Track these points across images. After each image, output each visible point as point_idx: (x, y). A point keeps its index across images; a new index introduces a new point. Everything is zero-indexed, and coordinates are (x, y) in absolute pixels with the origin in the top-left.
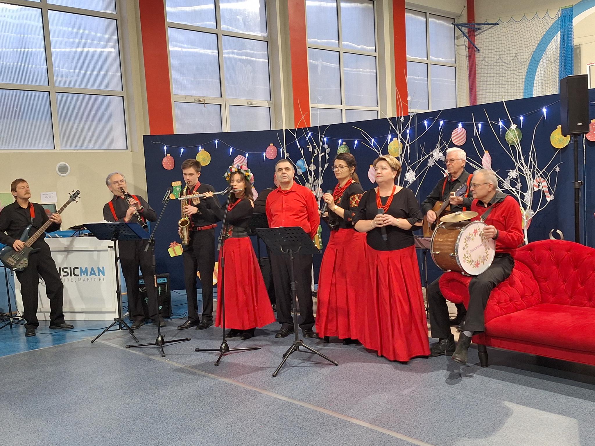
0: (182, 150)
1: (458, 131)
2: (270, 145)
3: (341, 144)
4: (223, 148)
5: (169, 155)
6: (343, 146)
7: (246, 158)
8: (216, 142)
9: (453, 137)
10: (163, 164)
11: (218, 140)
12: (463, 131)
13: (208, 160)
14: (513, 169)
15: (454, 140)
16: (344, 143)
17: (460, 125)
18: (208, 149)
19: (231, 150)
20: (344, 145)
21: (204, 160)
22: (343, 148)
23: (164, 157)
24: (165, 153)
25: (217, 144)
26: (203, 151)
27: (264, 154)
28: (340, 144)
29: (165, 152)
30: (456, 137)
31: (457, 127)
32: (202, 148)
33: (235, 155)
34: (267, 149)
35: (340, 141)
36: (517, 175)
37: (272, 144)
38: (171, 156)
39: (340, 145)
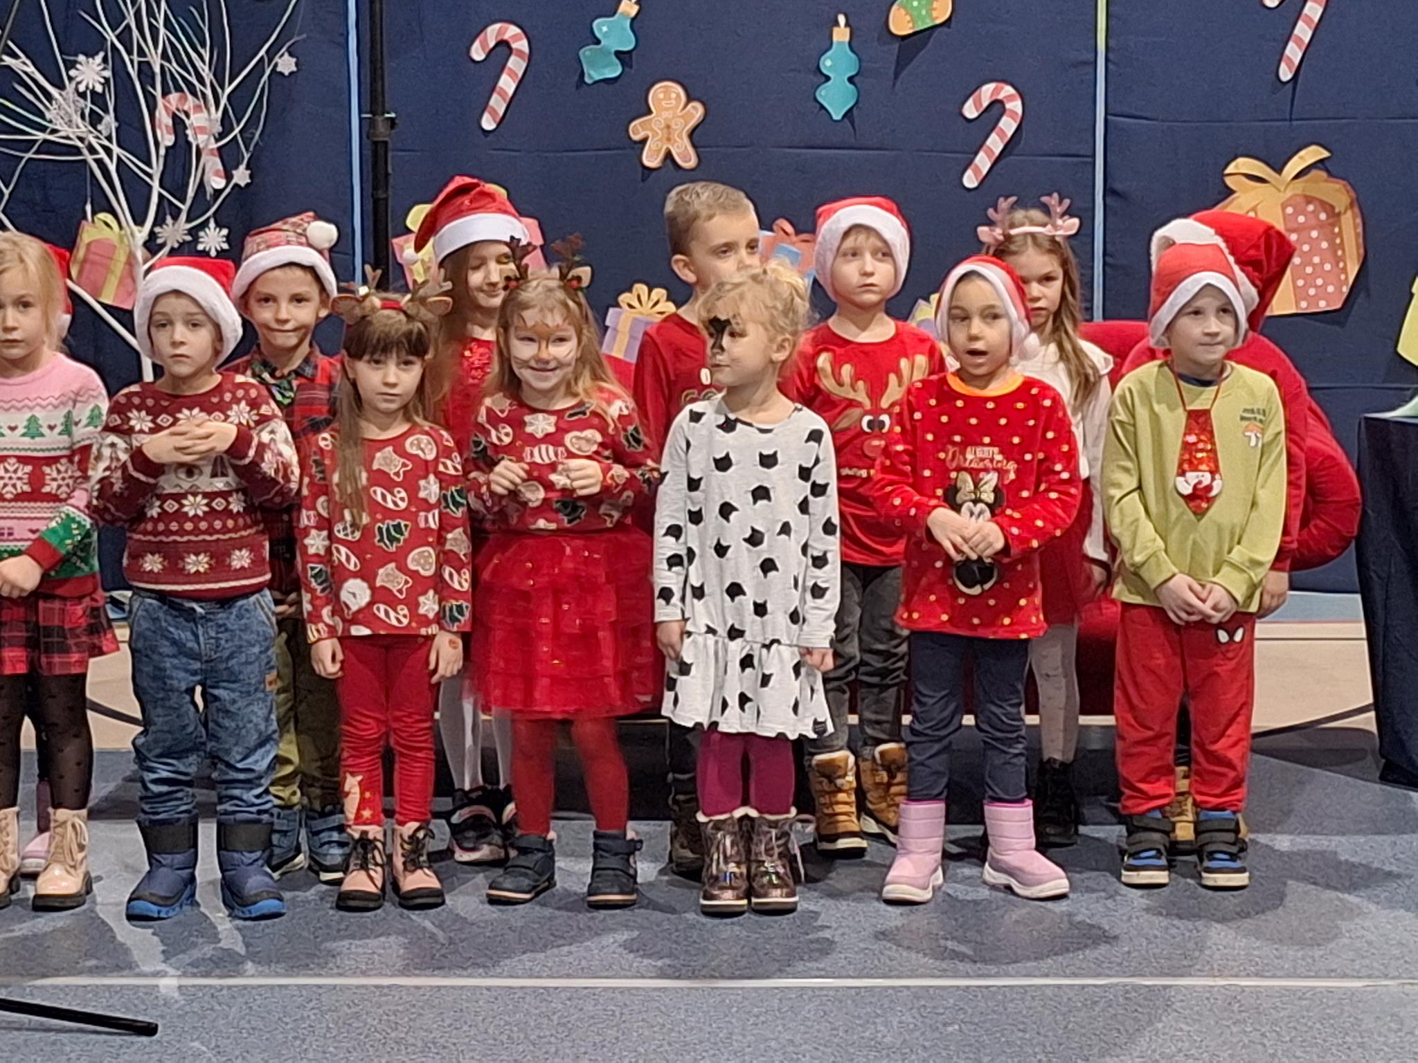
14: (90, 54)
36: (107, 80)
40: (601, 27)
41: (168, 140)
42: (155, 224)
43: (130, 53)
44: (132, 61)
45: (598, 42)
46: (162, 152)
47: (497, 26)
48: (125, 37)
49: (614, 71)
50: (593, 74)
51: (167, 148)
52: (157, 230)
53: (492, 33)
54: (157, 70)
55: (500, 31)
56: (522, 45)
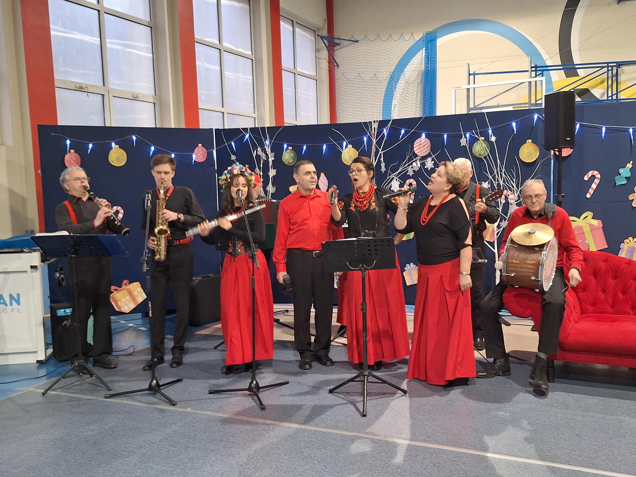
0: (91, 146)
1: (421, 141)
2: (198, 146)
4: (142, 146)
5: (73, 151)
6: (288, 151)
8: (134, 138)
9: (415, 147)
10: (66, 161)
11: (135, 136)
12: (427, 141)
13: (124, 160)
14: (485, 182)
15: (416, 150)
16: (290, 148)
17: (424, 135)
18: (125, 145)
19: (153, 148)
20: (290, 150)
21: (118, 159)
22: (289, 154)
23: (67, 153)
24: (68, 149)
25: (135, 140)
26: (117, 148)
27: (194, 156)
28: (285, 148)
29: (68, 147)
30: (418, 147)
31: (420, 136)
32: (116, 144)
34: (195, 150)
37: (200, 145)
38: (75, 152)
40: (621, 171)
41: (504, 202)
42: (499, 222)
43: (495, 181)
44: (495, 183)
45: (620, 175)
46: (502, 204)
47: (592, 171)
48: (494, 177)
49: (625, 182)
50: (618, 183)
51: (503, 204)
52: (500, 223)
53: (590, 174)
54: (502, 185)
55: (593, 173)
56: (599, 176)
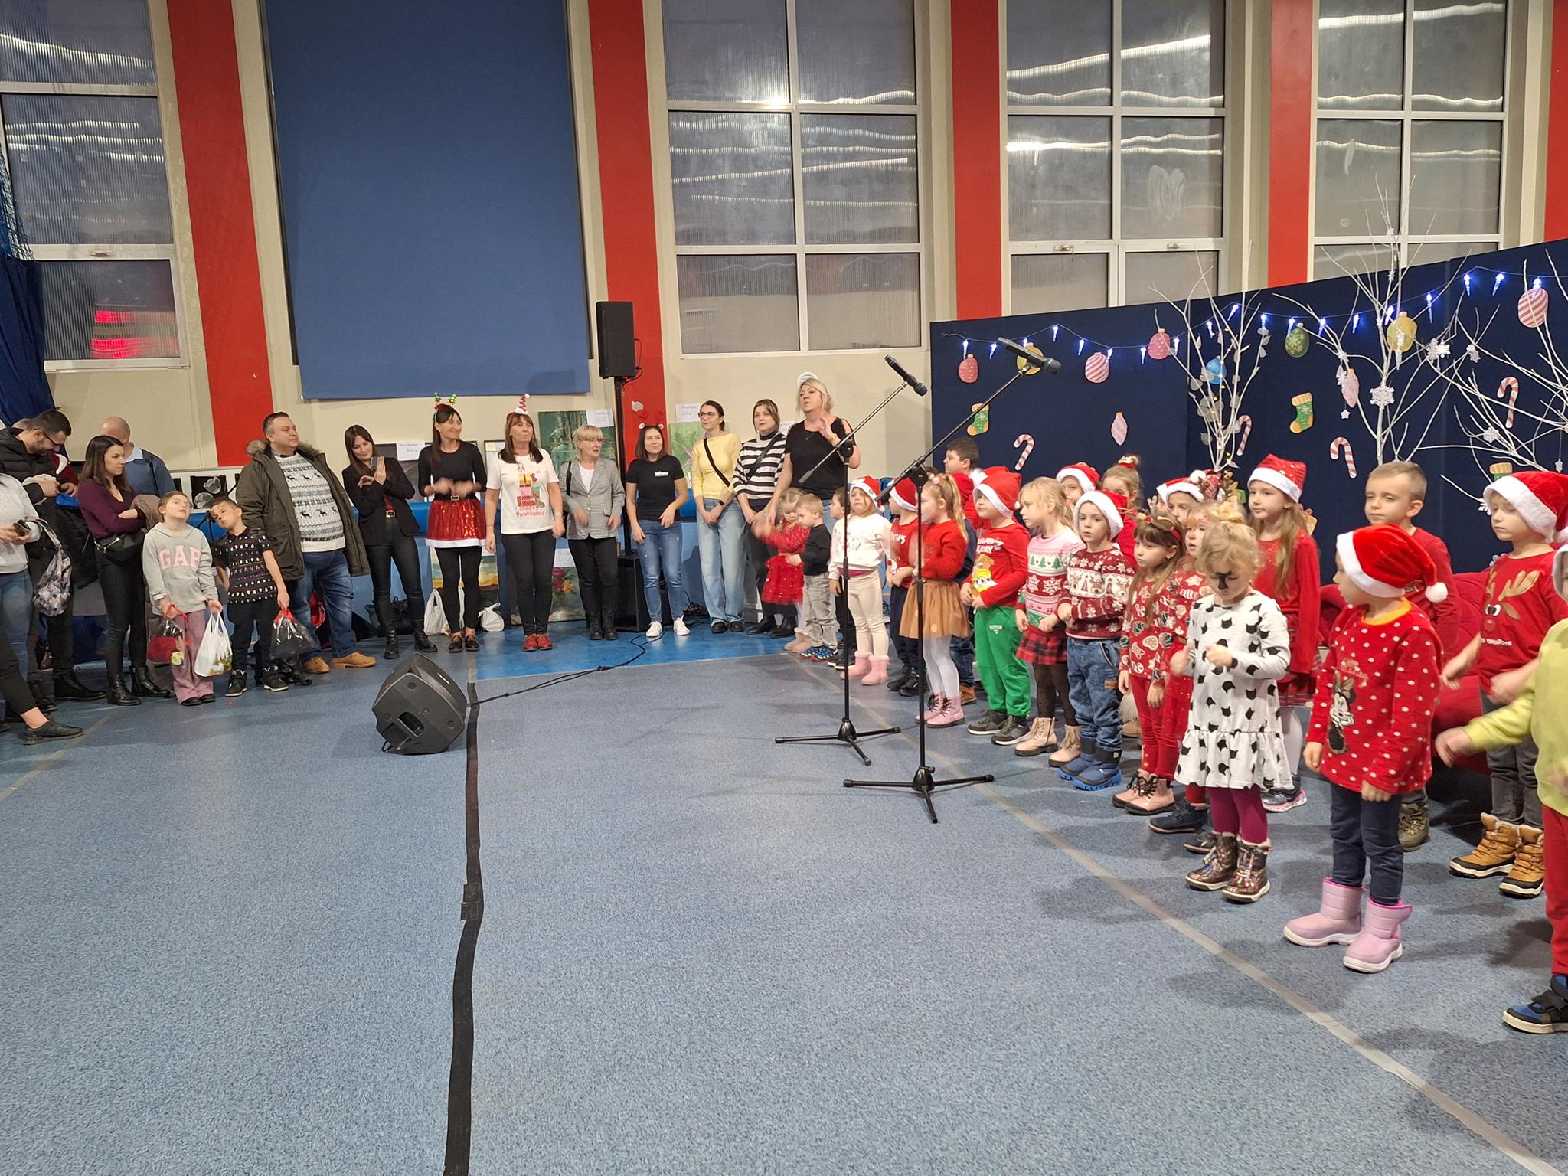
0: (994, 347)
1: (1533, 295)
2: (1156, 332)
3: (1294, 327)
4: (1067, 339)
5: (971, 356)
6: (1297, 331)
7: (1108, 358)
8: (1055, 328)
9: (1522, 309)
10: (960, 372)
11: (1057, 326)
12: (1543, 296)
15: (1522, 316)
16: (1300, 325)
17: (1537, 280)
18: (1041, 341)
19: (1082, 343)
20: (1299, 328)
22: (1297, 335)
23: (963, 360)
24: (965, 354)
25: (1055, 333)
27: (1143, 350)
28: (1291, 326)
29: (965, 352)
30: (1527, 309)
31: (1531, 286)
32: (1029, 341)
33: (1088, 352)
34: (1151, 339)
35: (1292, 321)
37: (1159, 331)
38: (973, 357)
39: (1292, 329)
